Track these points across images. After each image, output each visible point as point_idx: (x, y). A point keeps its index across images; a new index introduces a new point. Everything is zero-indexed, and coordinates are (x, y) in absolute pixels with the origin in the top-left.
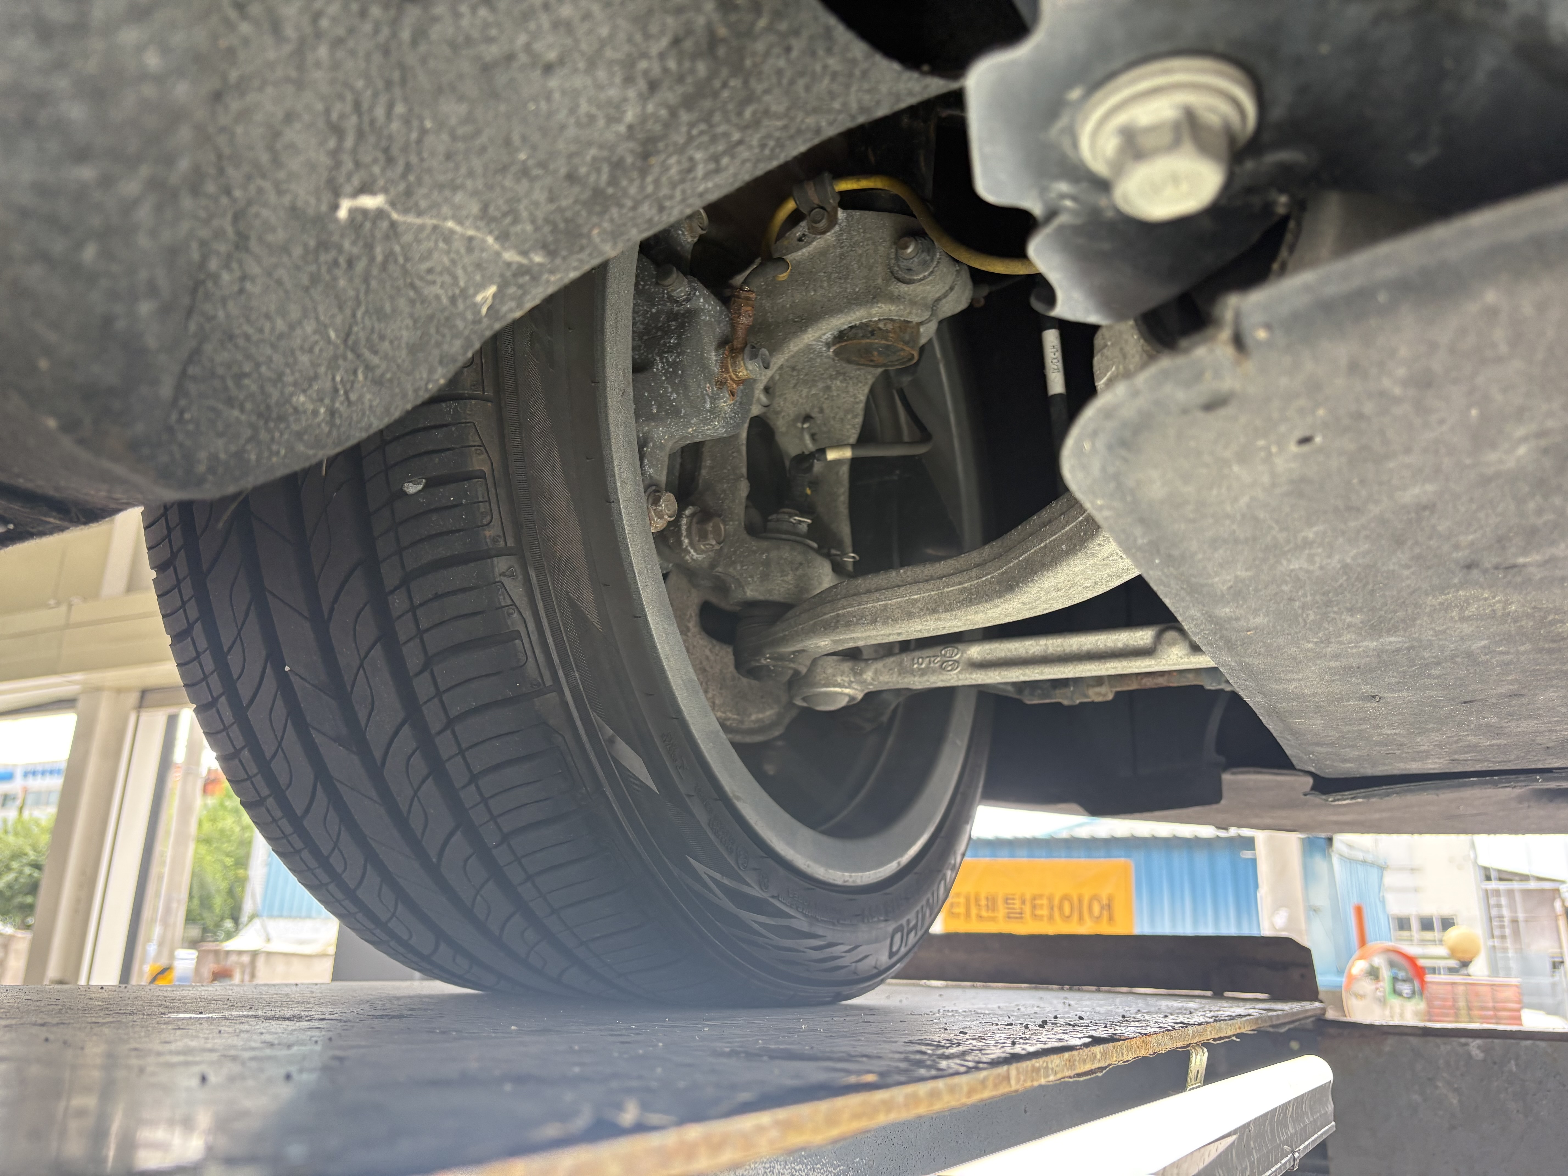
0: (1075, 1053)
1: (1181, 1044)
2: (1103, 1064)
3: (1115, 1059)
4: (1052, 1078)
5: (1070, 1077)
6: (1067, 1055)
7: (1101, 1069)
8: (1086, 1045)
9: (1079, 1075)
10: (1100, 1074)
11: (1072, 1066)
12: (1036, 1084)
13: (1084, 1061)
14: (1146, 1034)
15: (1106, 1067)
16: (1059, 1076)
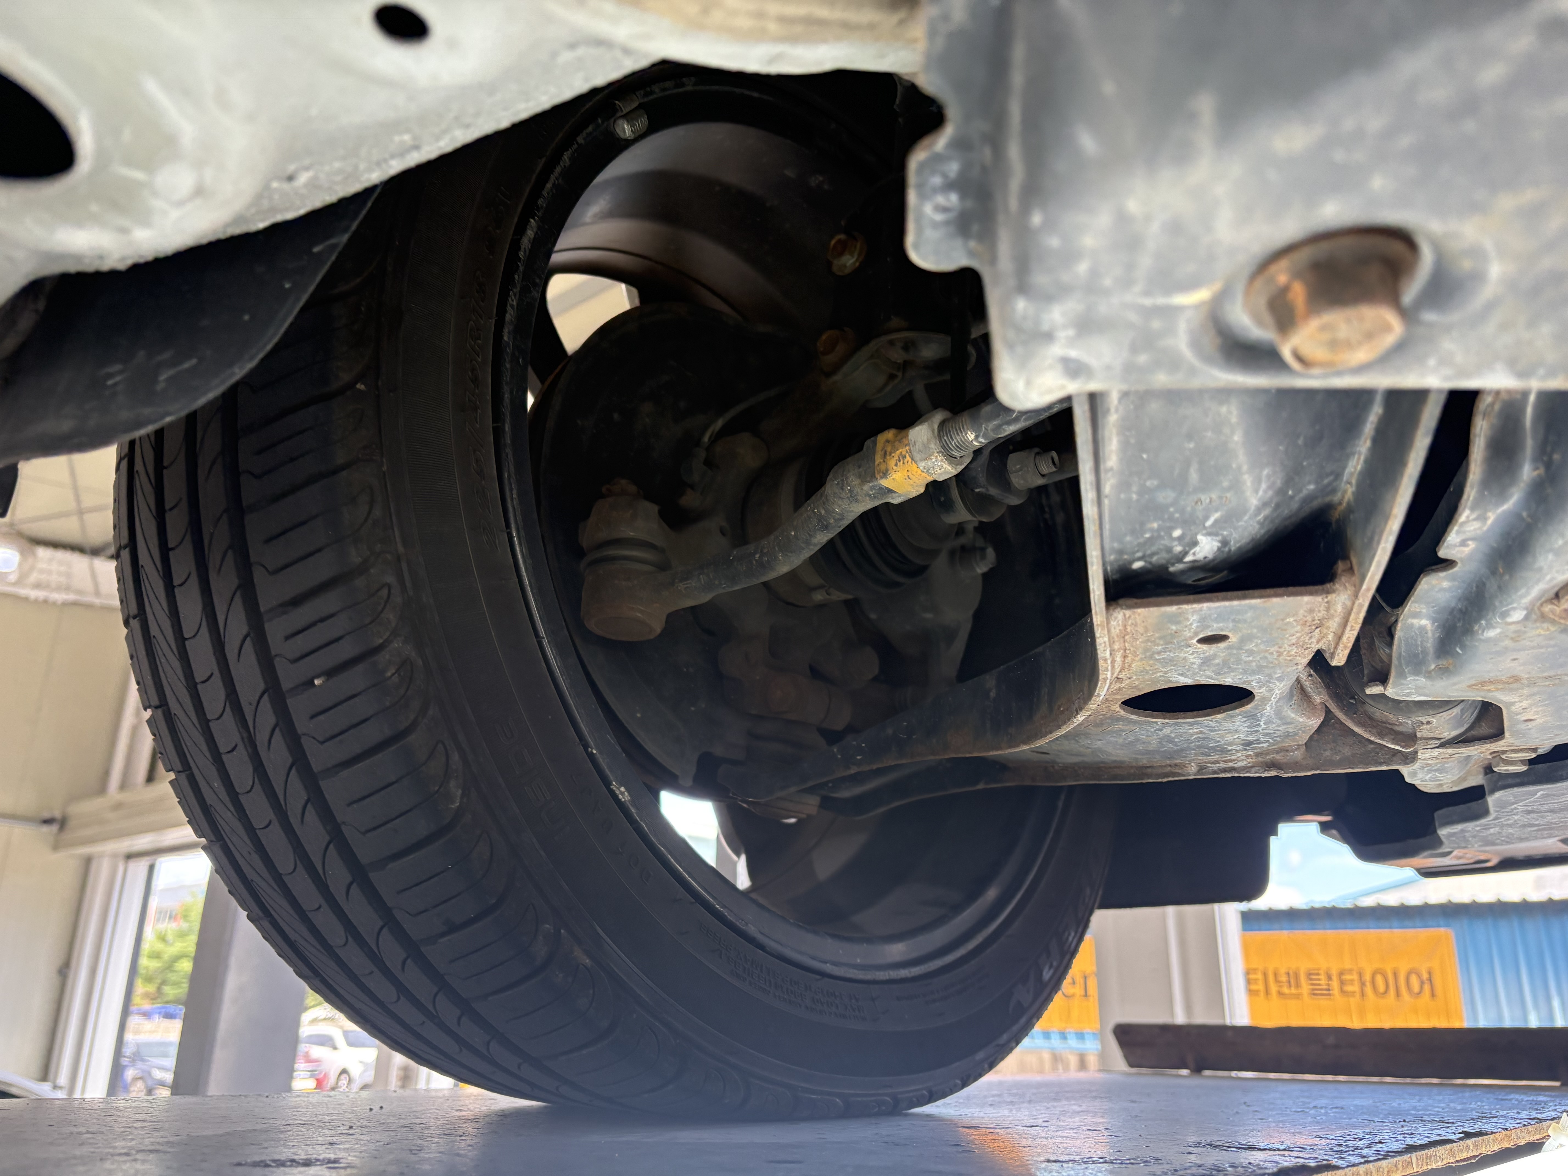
0: (1454, 1144)
1: (1538, 1137)
2: (1475, 1154)
3: (1484, 1149)
4: (1440, 1163)
5: (1452, 1163)
6: (1448, 1146)
7: (1474, 1157)
8: (1460, 1139)
9: (1458, 1161)
10: (1473, 1161)
11: (1453, 1155)
12: (1430, 1167)
13: (1462, 1151)
14: (1507, 1129)
15: (1478, 1156)
16: (1445, 1162)
